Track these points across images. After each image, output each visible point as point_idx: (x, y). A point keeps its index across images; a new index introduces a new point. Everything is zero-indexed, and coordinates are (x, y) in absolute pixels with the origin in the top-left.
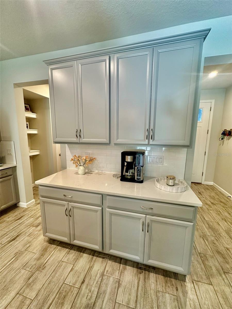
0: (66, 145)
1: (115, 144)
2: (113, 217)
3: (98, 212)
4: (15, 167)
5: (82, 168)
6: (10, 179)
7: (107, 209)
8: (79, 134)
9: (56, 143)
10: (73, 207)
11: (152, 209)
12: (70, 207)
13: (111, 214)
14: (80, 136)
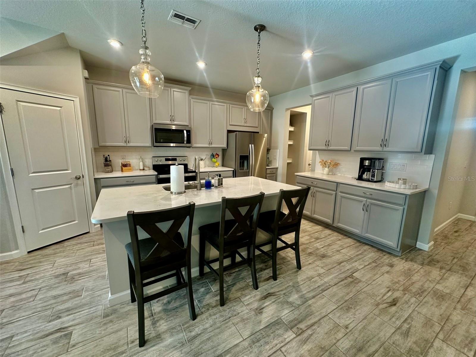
0: (317, 151)
1: (354, 151)
2: (343, 199)
3: (333, 196)
4: (277, 168)
5: (327, 169)
6: (273, 176)
7: (339, 194)
8: (327, 144)
9: (310, 150)
10: (317, 191)
11: (372, 194)
12: (314, 191)
13: (342, 197)
14: (328, 145)
